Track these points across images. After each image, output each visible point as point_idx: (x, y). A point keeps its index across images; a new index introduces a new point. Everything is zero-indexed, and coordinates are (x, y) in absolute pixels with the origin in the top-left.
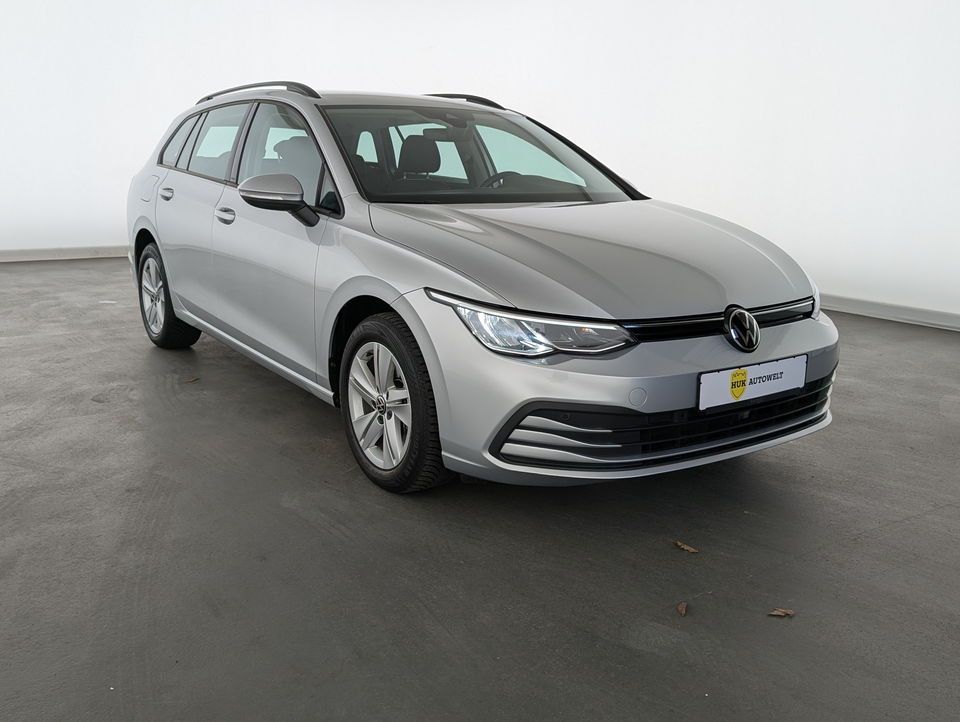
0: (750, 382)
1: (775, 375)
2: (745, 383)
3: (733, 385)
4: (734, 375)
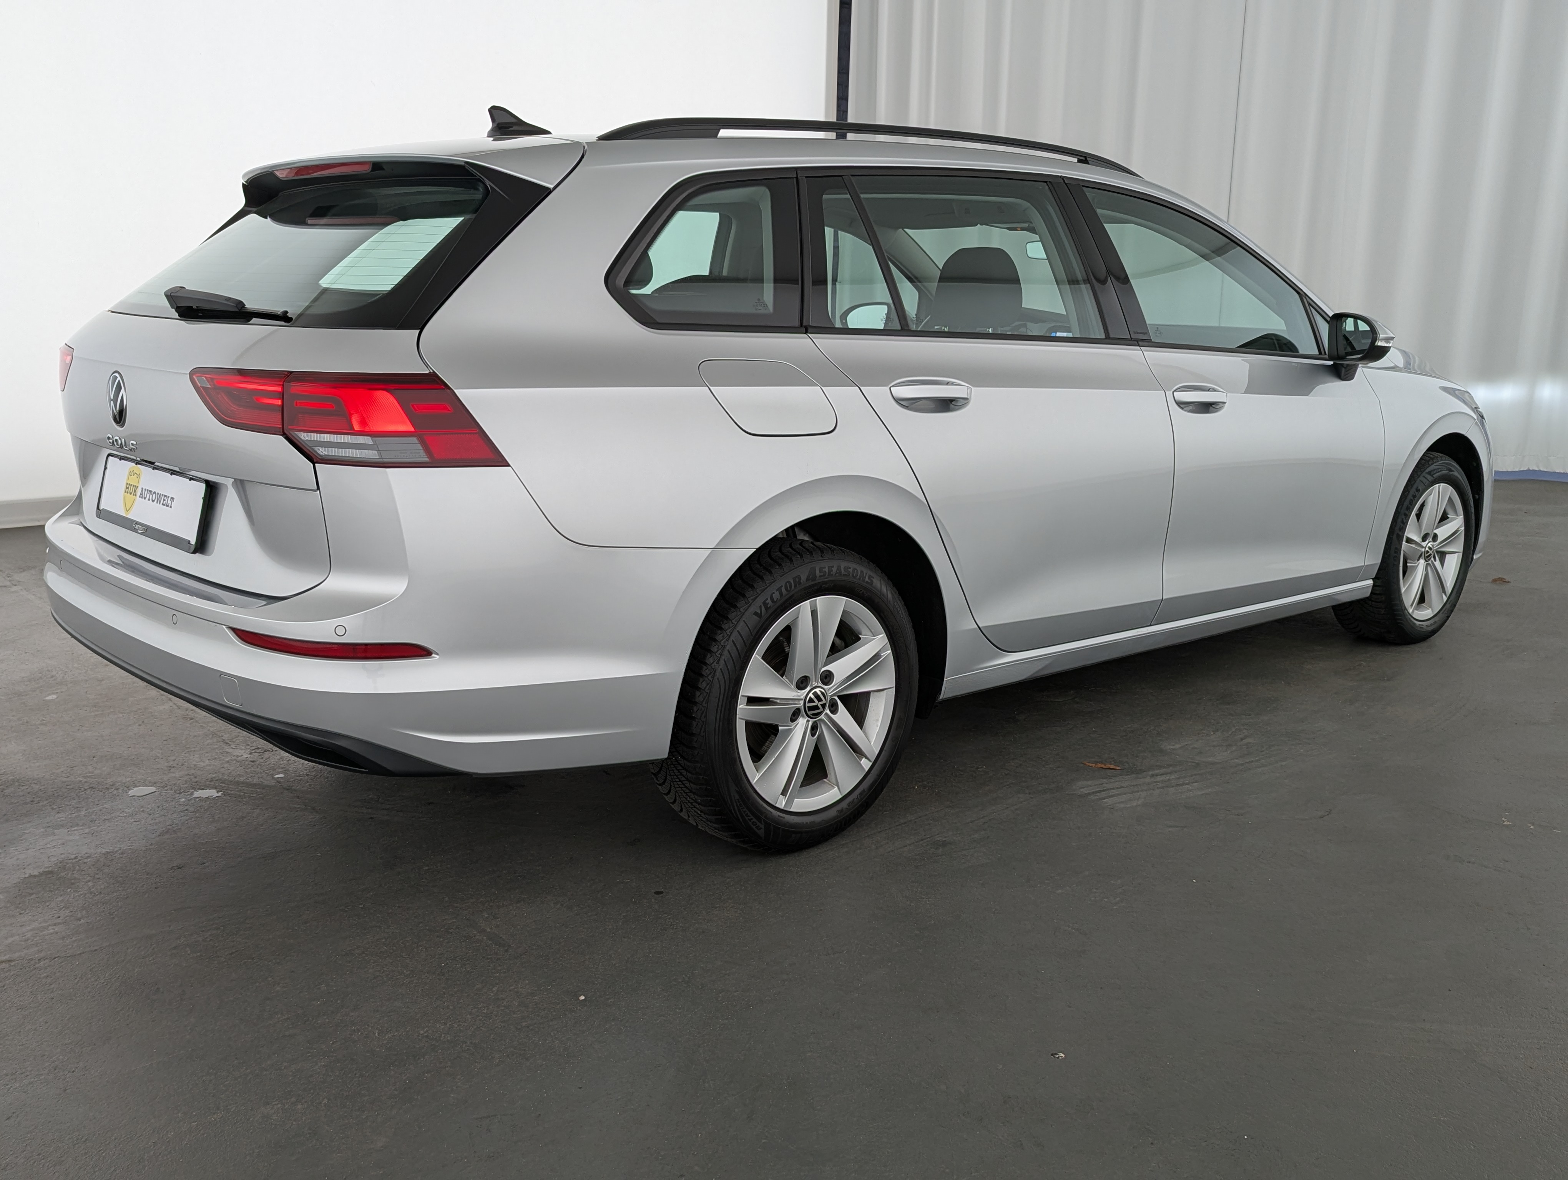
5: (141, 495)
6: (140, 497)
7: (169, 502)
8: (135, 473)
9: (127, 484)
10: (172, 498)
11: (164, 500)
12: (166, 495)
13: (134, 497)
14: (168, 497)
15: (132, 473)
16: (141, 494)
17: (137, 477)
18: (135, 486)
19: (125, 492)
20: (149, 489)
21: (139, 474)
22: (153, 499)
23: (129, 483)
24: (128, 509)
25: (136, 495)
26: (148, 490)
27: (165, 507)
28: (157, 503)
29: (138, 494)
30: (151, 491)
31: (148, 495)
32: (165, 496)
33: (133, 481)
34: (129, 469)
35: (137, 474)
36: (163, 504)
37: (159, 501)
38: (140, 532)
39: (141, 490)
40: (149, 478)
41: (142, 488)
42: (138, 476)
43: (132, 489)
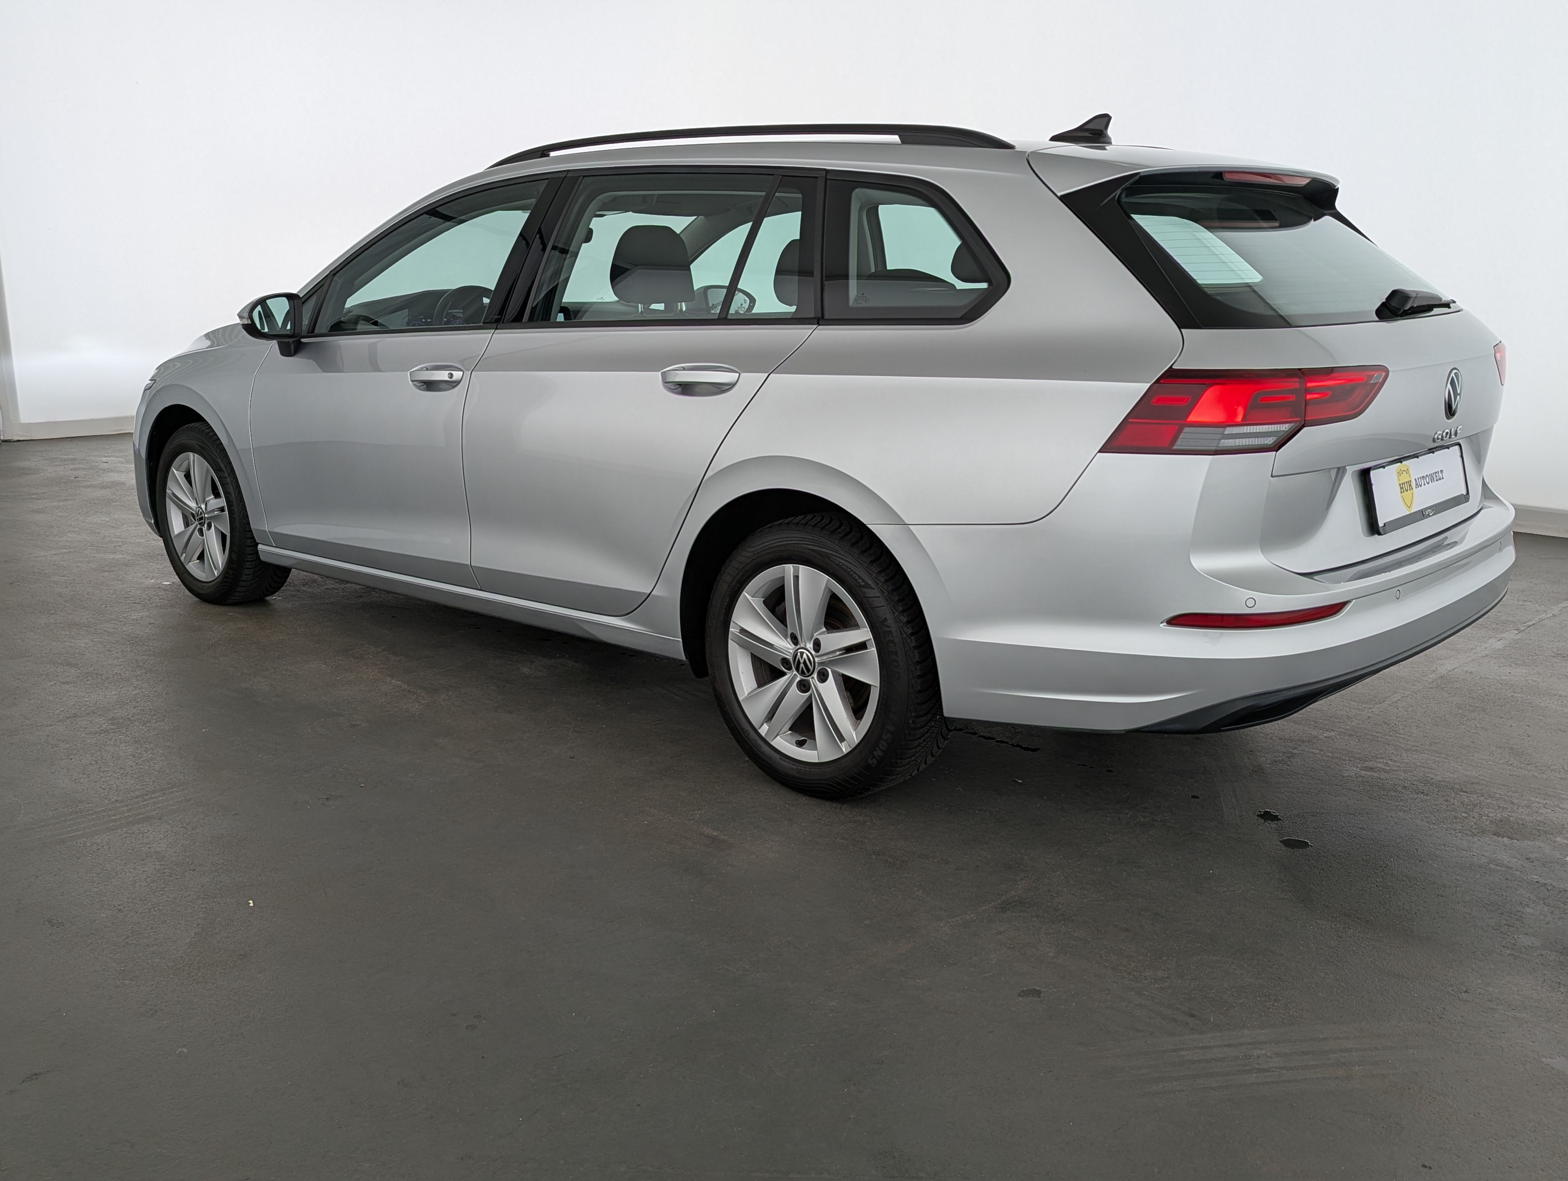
5: (1417, 486)
6: (1416, 488)
7: (1441, 475)
8: (1403, 471)
9: (1400, 485)
10: (1442, 471)
11: (1436, 476)
12: (1435, 471)
13: (1412, 491)
14: (1438, 472)
15: (1400, 473)
16: (1417, 484)
17: (1407, 473)
18: (1408, 482)
19: (1401, 492)
20: (1421, 476)
21: (1407, 469)
22: (1428, 481)
23: (1401, 483)
24: (1409, 506)
25: (1412, 489)
26: (1420, 478)
27: (1439, 481)
28: (1432, 482)
29: (1414, 485)
30: (1423, 477)
31: (1422, 481)
32: (1436, 473)
33: (1404, 478)
34: (1396, 471)
35: (1405, 471)
36: (1437, 480)
37: (1432, 480)
38: (1431, 514)
39: (1415, 481)
40: (1417, 468)
41: (1415, 480)
42: (1407, 471)
43: (1406, 486)
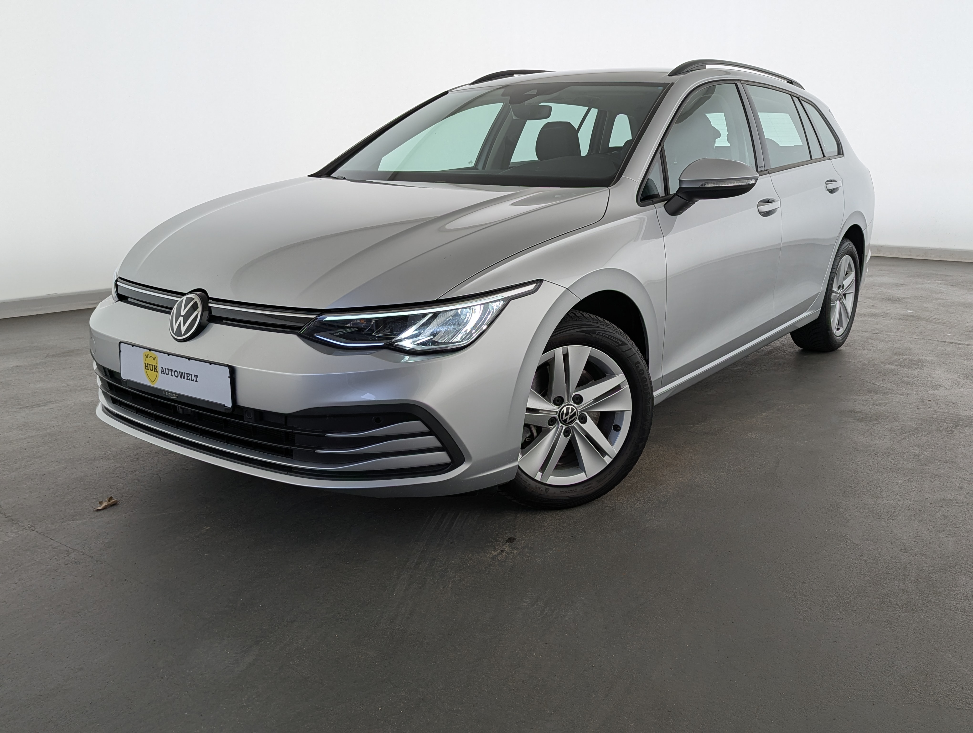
0: (162, 371)
1: (188, 375)
2: (157, 368)
3: (146, 366)
4: (146, 355)
